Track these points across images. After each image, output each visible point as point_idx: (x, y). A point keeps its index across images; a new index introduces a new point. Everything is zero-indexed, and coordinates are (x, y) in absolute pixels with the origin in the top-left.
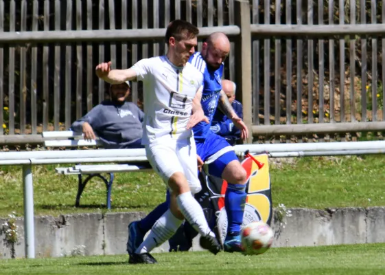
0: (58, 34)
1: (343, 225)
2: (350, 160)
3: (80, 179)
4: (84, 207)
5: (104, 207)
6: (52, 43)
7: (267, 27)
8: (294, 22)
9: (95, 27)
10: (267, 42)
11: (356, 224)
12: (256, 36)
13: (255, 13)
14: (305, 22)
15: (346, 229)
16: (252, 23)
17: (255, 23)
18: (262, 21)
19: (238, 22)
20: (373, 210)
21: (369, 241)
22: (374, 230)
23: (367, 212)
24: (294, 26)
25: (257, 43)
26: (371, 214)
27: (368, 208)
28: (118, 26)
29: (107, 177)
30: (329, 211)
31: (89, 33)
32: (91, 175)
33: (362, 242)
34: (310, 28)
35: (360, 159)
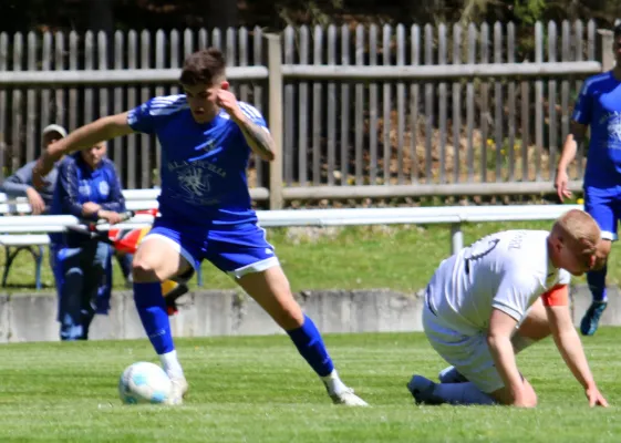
0: (32, 75)
1: (320, 312)
2: (409, 231)
3: (8, 253)
4: (12, 286)
5: (32, 286)
6: (24, 87)
7: (303, 69)
8: (339, 62)
9: (81, 66)
10: (303, 88)
11: (338, 310)
12: (289, 80)
13: (289, 51)
14: (353, 62)
15: (325, 316)
16: (283, 62)
17: (289, 63)
18: (296, 60)
19: (265, 62)
20: (359, 293)
21: (355, 330)
22: (361, 319)
23: (352, 296)
24: (338, 67)
25: (290, 88)
26: (358, 298)
27: (354, 291)
28: (111, 66)
29: (36, 249)
30: (304, 295)
31: (73, 75)
32: (20, 248)
33: (345, 331)
34: (359, 70)
35: (421, 230)
